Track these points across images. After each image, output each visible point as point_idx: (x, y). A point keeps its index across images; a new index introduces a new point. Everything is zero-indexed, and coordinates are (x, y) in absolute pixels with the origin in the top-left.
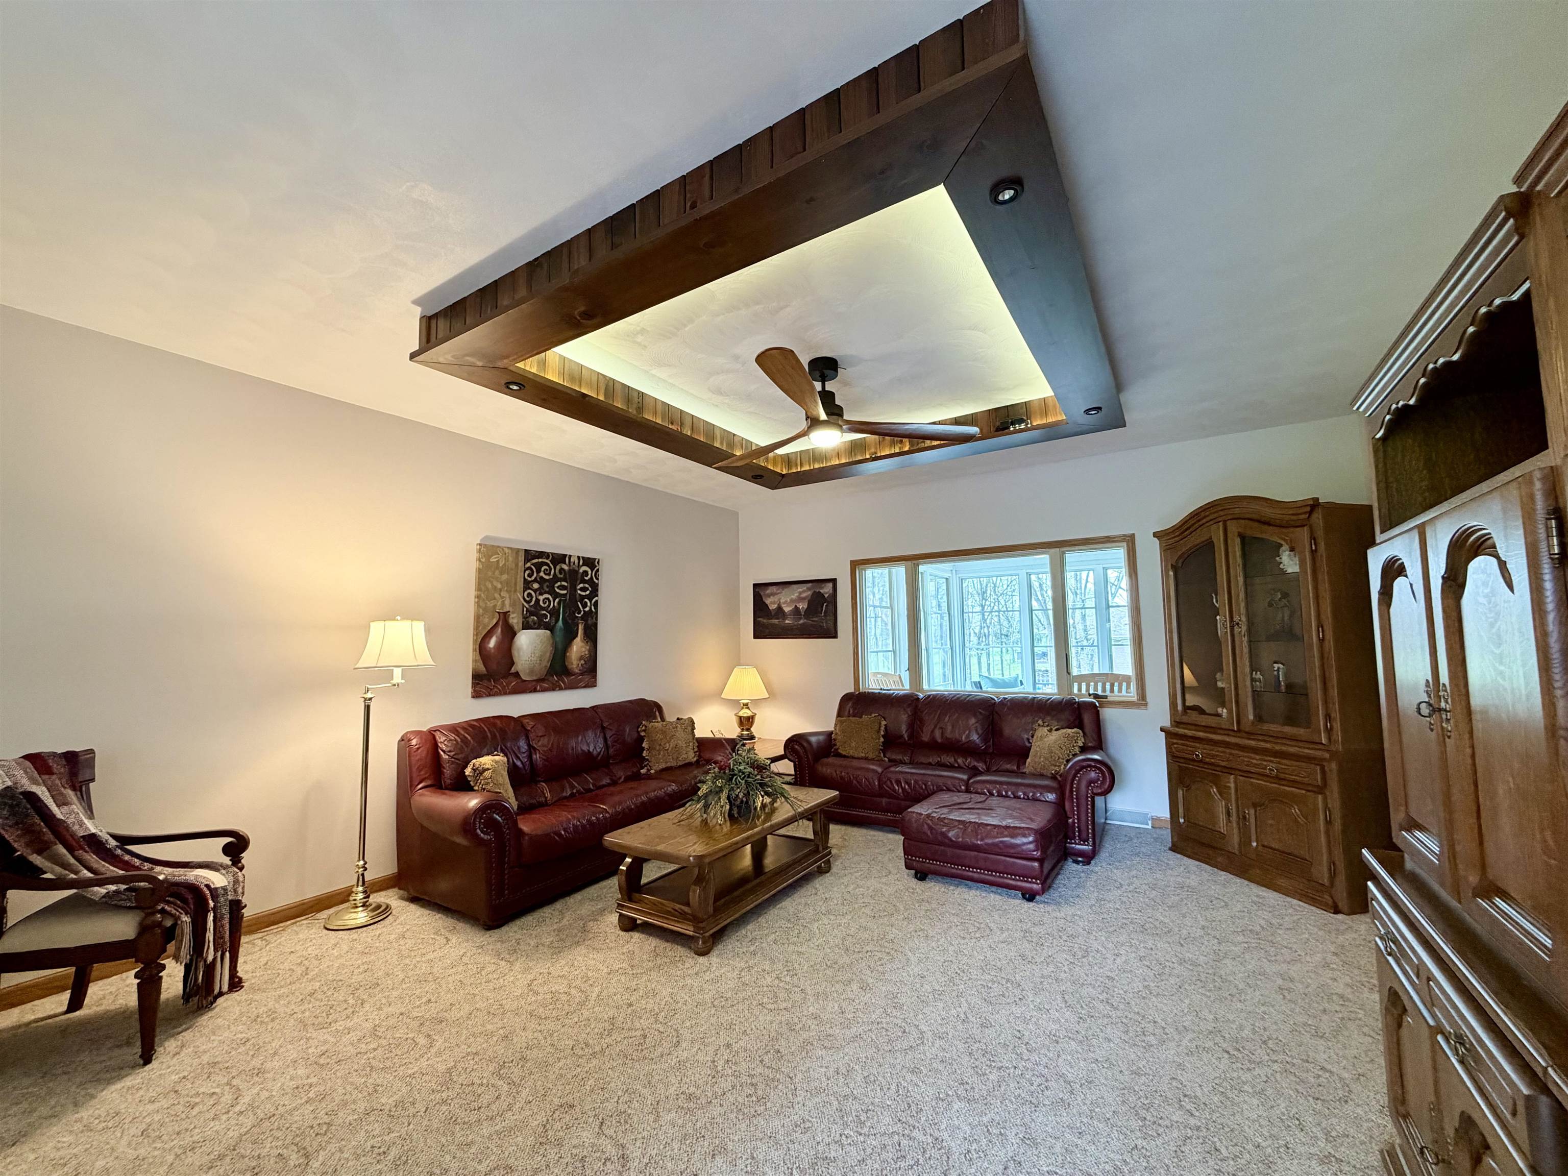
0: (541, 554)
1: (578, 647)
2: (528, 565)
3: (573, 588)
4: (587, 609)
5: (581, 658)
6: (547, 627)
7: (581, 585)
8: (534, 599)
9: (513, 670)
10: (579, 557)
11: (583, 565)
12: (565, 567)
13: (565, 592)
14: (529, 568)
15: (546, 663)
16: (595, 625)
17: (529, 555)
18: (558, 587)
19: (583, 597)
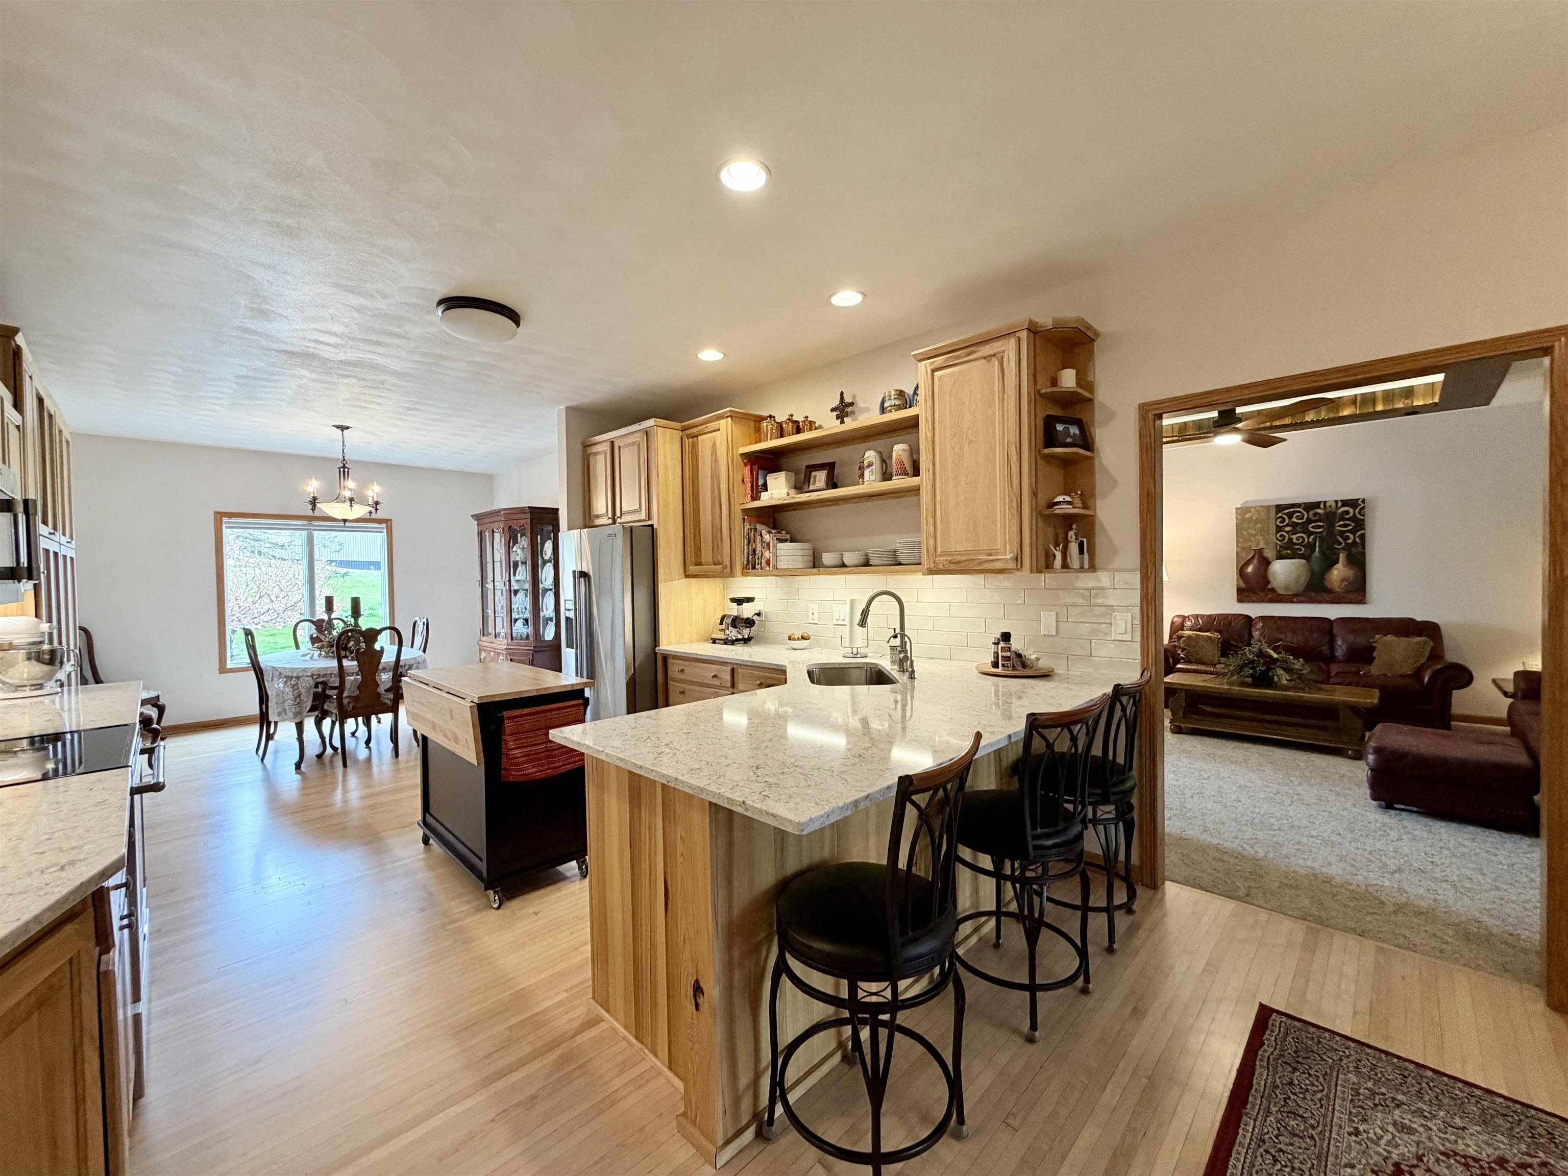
0: (1292, 506)
1: (1340, 571)
2: (1280, 515)
3: (1331, 526)
4: (1350, 541)
5: (1346, 580)
6: (1302, 557)
7: (1341, 523)
8: (1287, 538)
9: (1269, 587)
11: (1343, 506)
12: (1320, 511)
13: (1322, 530)
14: (1281, 517)
15: (1303, 583)
16: (1363, 553)
17: (1279, 508)
18: (1313, 527)
19: (1342, 533)
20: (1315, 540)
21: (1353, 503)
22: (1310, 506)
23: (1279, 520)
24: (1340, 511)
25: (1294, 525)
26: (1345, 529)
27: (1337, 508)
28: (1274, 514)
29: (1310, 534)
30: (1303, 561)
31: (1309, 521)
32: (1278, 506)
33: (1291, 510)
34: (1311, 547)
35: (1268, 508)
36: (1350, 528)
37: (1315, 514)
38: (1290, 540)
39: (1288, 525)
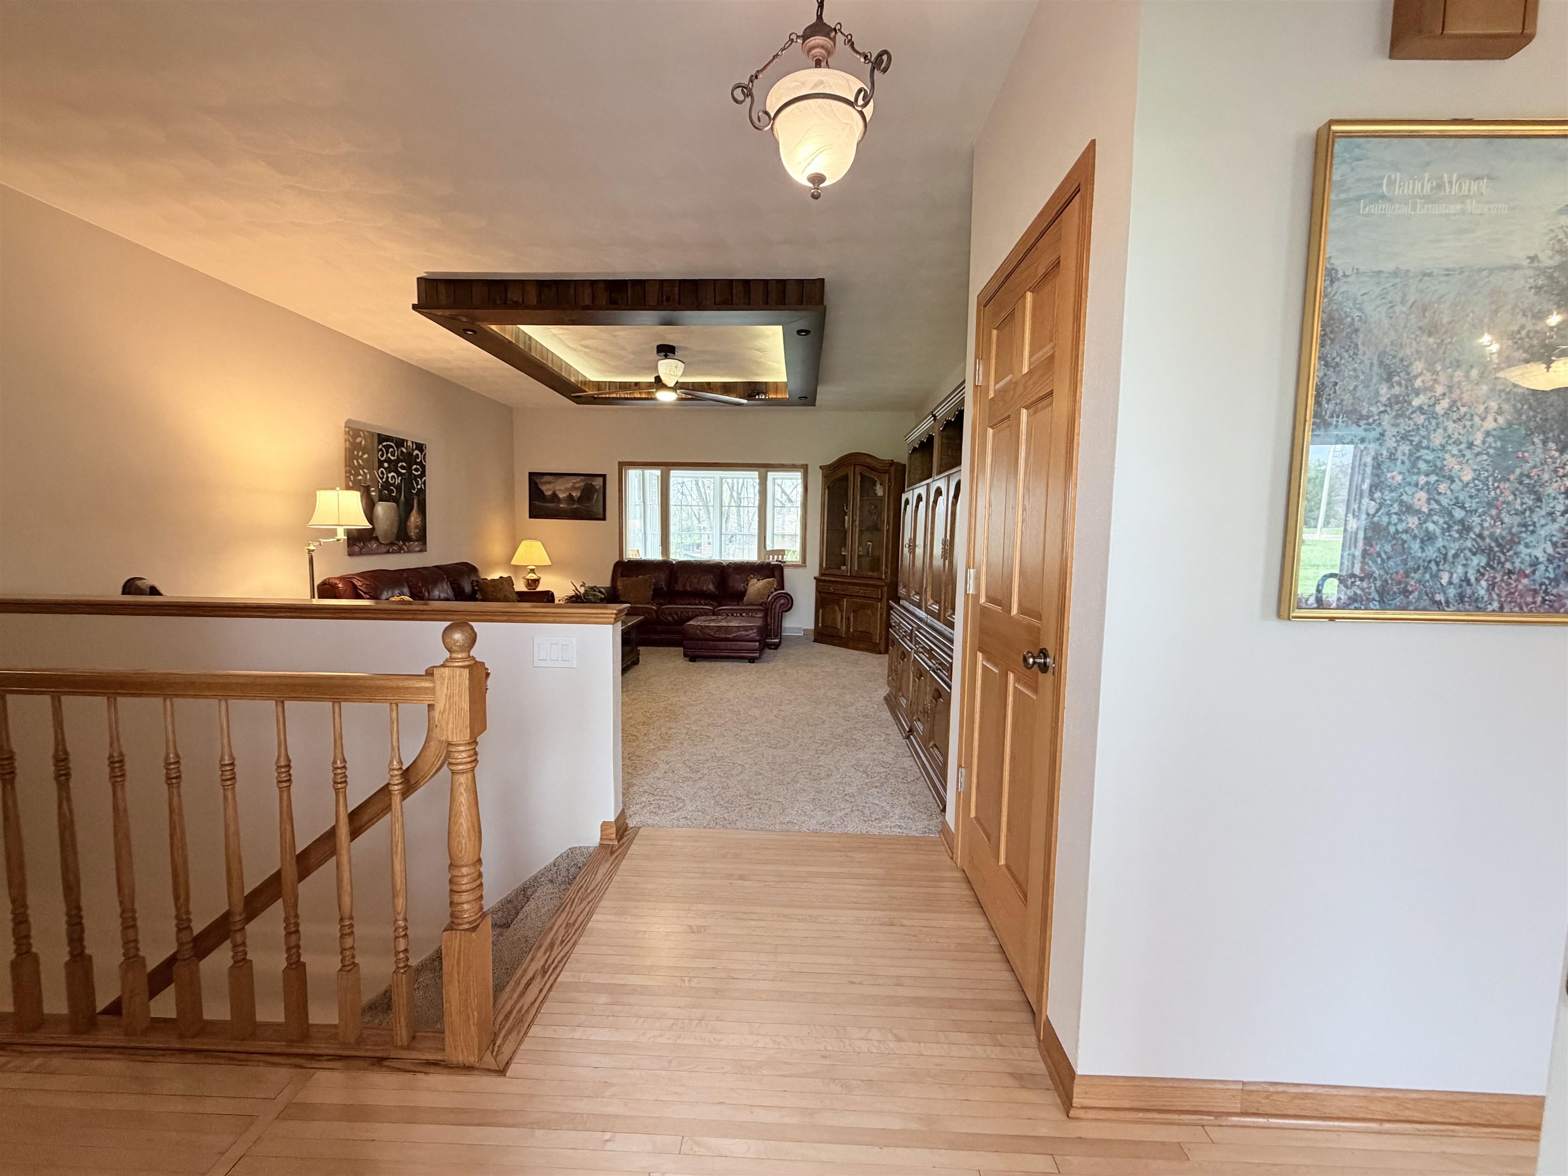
0: (388, 439)
1: (414, 518)
2: (380, 447)
3: (409, 468)
4: (419, 487)
5: (416, 527)
6: (396, 500)
7: (415, 466)
8: (385, 476)
9: (374, 535)
10: (413, 442)
11: (416, 449)
12: (404, 450)
13: (404, 471)
14: (381, 450)
15: (395, 531)
16: (424, 500)
17: (382, 438)
18: (400, 467)
19: (416, 476)
20: (401, 481)
21: (420, 447)
22: (400, 443)
23: (380, 453)
24: (414, 454)
25: (388, 460)
26: (416, 473)
27: (413, 450)
28: (376, 445)
29: (399, 474)
30: (395, 504)
31: (398, 460)
32: (379, 435)
33: (388, 443)
34: (398, 488)
35: (372, 434)
36: (419, 473)
37: (402, 452)
38: (388, 477)
39: (385, 461)
